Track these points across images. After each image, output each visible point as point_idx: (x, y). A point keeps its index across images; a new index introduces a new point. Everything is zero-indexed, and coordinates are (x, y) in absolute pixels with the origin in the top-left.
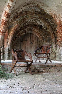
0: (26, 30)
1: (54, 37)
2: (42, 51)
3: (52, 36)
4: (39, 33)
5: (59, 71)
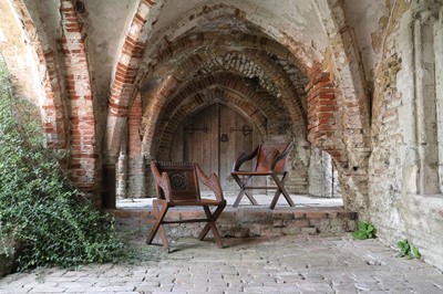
0: (204, 93)
1: (299, 116)
2: (260, 164)
3: (293, 112)
4: (248, 103)
5: (318, 231)
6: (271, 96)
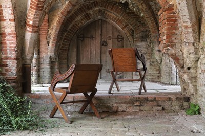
0: (91, 13)
1: (155, 29)
4: (121, 20)
6: (137, 15)
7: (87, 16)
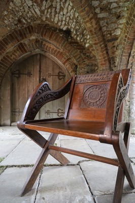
0: (26, 43)
1: (105, 61)
4: (62, 53)
6: (81, 46)
7: (21, 47)
